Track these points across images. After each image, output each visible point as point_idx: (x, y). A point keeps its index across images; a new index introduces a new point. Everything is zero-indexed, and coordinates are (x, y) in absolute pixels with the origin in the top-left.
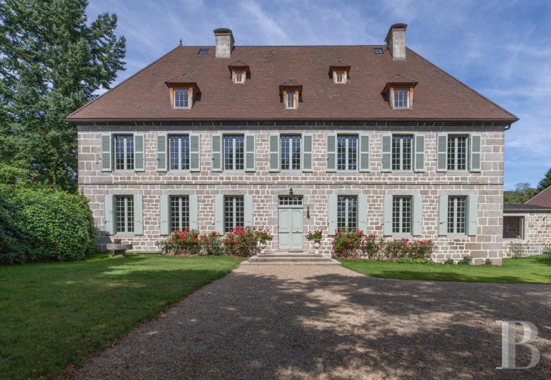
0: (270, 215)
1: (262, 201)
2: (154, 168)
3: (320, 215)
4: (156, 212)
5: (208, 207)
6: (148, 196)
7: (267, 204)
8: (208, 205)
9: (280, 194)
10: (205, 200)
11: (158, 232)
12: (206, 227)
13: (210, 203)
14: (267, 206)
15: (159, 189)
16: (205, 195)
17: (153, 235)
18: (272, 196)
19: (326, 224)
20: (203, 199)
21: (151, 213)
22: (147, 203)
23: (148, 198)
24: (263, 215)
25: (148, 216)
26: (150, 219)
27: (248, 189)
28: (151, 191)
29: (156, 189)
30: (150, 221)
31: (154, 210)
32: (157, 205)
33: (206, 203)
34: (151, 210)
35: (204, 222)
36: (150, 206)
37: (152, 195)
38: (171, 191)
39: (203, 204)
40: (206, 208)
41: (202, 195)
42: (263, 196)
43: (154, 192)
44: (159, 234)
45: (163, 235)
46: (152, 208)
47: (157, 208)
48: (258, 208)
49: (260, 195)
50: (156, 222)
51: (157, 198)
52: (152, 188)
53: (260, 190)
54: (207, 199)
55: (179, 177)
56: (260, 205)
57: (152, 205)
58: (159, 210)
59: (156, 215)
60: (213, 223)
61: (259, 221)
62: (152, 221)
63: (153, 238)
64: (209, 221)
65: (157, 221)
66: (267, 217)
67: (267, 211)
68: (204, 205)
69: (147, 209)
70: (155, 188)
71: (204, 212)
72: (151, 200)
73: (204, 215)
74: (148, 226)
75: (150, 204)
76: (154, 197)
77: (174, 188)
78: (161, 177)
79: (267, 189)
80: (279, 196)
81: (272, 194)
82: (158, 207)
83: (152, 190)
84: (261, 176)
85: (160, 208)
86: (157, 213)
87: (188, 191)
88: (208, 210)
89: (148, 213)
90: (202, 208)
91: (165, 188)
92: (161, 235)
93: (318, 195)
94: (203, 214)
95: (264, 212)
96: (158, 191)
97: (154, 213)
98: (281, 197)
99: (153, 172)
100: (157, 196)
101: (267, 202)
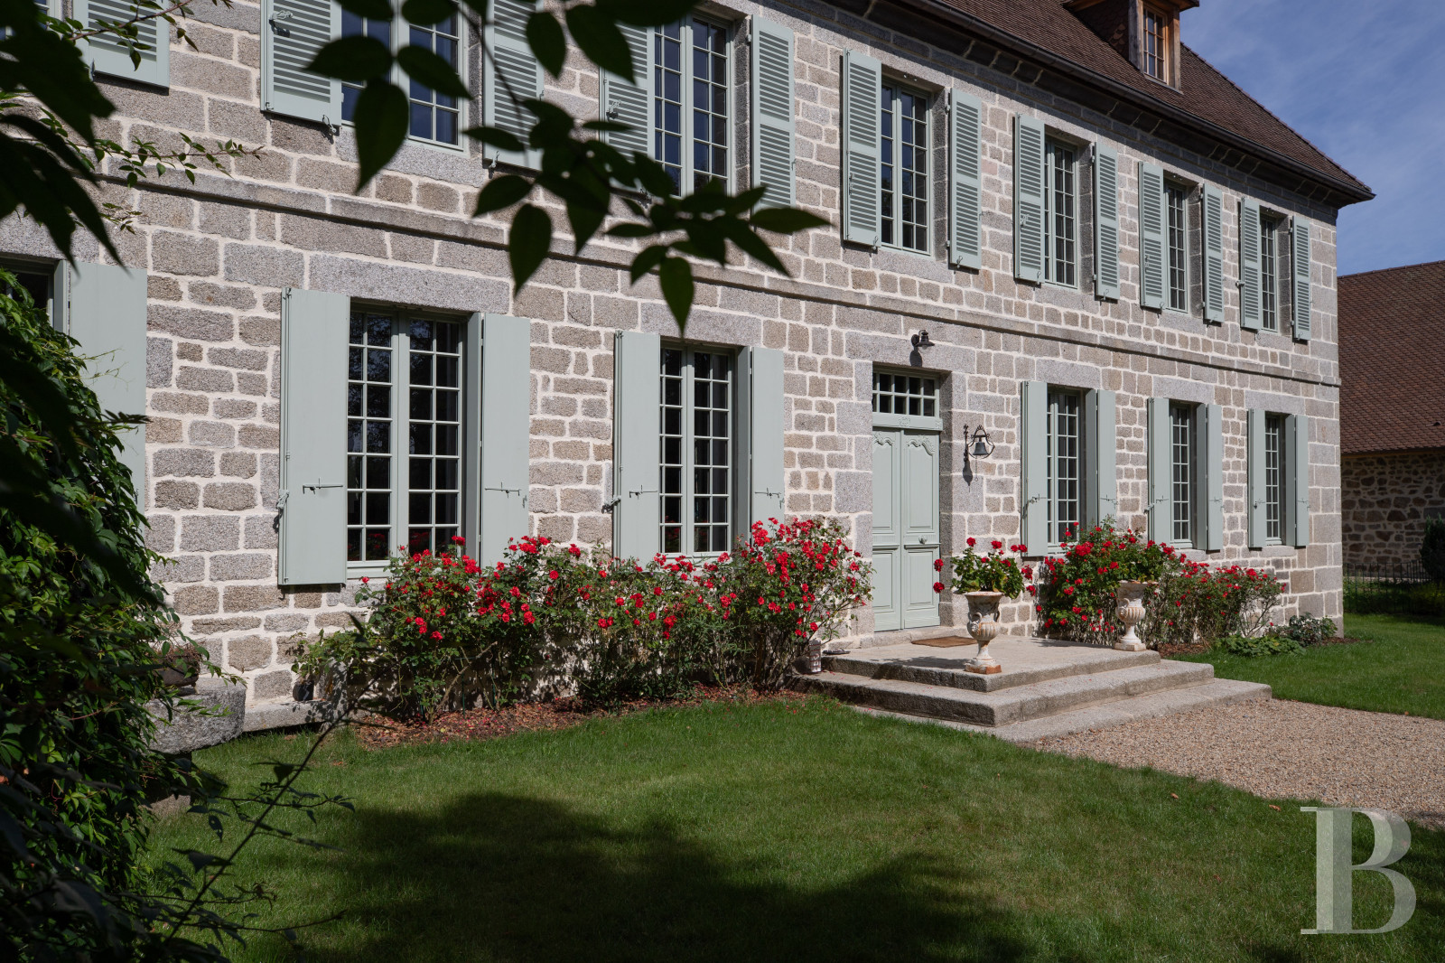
0: (844, 461)
1: (817, 388)
2: (239, 84)
3: (1000, 467)
4: (248, 409)
5: (580, 398)
6: (184, 283)
7: (835, 401)
8: (579, 387)
9: (880, 359)
10: (565, 355)
11: (259, 567)
12: (568, 521)
13: (589, 376)
14: (835, 415)
15: (279, 247)
16: (566, 323)
17: (221, 586)
18: (854, 362)
19: (1016, 505)
20: (553, 345)
21: (210, 417)
22: (176, 341)
23: (186, 304)
24: (818, 461)
25: (186, 444)
26: (197, 462)
27: (763, 319)
28: (210, 248)
29: (253, 241)
30: (202, 482)
31: (237, 396)
32: (261, 365)
33: (571, 374)
34: (212, 397)
35: (558, 490)
36: (205, 364)
37: (218, 281)
38: (355, 271)
39: (552, 376)
40: (569, 409)
41: (551, 325)
42: (820, 358)
43: (242, 262)
44: (272, 581)
45: (299, 589)
46: (222, 384)
47: (256, 387)
48: (801, 424)
49: (810, 354)
50: (249, 490)
51: (259, 312)
52: (228, 232)
53: (810, 327)
54: (574, 350)
55: (415, 181)
56: (806, 405)
57: (218, 357)
58: (269, 400)
59: (249, 435)
60: (605, 499)
61: (803, 490)
62: (219, 479)
63: (222, 615)
64: (584, 486)
65: (256, 481)
66: (833, 472)
67: (833, 439)
68: (562, 386)
69: (174, 390)
70: (244, 231)
71: (557, 429)
72: (209, 318)
73: (560, 450)
74: (179, 515)
75: (206, 346)
76: (239, 299)
77: (382, 254)
78: (294, 157)
79: (834, 327)
80: (876, 366)
81: (854, 353)
82: (268, 373)
83: (223, 242)
84: (811, 257)
85: (280, 388)
86: (258, 421)
87: (469, 287)
88: (580, 417)
89: (188, 419)
90: (548, 406)
91: (321, 244)
92: (285, 589)
93: (993, 377)
94: (552, 439)
95: (823, 443)
96: (270, 256)
97: (236, 424)
98: (884, 375)
99: (232, 109)
100: (259, 292)
101: (833, 394)
